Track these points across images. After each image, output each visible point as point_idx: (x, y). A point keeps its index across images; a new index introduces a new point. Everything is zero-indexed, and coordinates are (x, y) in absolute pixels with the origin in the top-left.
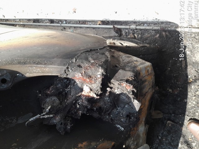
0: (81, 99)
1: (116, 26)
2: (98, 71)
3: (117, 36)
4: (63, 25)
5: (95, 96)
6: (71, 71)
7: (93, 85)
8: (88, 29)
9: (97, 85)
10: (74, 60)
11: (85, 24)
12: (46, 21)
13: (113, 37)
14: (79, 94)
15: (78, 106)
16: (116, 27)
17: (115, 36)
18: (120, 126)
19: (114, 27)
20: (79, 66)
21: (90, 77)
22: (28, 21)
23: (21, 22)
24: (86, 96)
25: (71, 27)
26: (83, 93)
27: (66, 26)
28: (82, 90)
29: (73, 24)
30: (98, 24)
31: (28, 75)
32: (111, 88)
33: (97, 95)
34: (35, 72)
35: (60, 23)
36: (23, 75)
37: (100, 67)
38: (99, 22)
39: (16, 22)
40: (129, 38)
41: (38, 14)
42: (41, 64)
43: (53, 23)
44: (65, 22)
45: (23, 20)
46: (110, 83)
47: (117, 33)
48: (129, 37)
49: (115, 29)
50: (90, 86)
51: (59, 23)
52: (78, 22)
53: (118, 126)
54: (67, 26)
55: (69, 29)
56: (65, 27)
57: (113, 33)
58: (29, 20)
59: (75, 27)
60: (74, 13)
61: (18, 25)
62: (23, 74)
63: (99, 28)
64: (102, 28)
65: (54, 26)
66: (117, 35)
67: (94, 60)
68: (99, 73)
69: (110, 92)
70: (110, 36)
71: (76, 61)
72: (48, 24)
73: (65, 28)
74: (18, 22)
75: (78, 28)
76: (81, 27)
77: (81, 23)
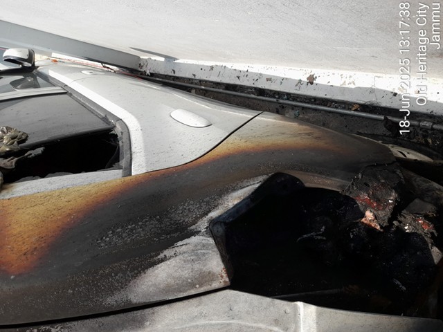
0: (358, 227)
1: (389, 118)
2: (390, 196)
3: (388, 136)
4: (281, 101)
5: (378, 227)
6: (355, 188)
7: (380, 212)
8: (331, 115)
9: (385, 214)
10: (360, 176)
11: (326, 105)
12: (249, 90)
13: (379, 135)
14: (358, 221)
15: (352, 236)
16: (390, 120)
17: (385, 135)
18: (399, 283)
19: (386, 118)
20: (366, 184)
21: (378, 201)
22: (214, 86)
23: (201, 85)
24: (366, 224)
25: (296, 106)
26: (363, 220)
27: (286, 104)
28: (363, 215)
29: (301, 102)
30: (354, 109)
31: (307, 185)
32: (400, 222)
33: (381, 227)
34: (316, 183)
35: (277, 97)
36: (302, 184)
37: (394, 191)
38: (356, 107)
39: (192, 83)
40: (413, 142)
41: (238, 77)
42: (324, 174)
43: (263, 96)
44: (286, 97)
45: (206, 81)
46: (401, 215)
47: (389, 130)
48: (415, 140)
49: (387, 123)
50: (375, 212)
51: (275, 98)
52: (313, 100)
53: (398, 282)
54: (288, 105)
55: (290, 110)
56: (285, 106)
57: (382, 130)
58: (218, 84)
59: (303, 108)
60: (309, 84)
61: (195, 88)
62: (303, 182)
63: (353, 116)
64: (359, 117)
65: (263, 100)
66: (388, 133)
67: (385, 179)
68: (392, 198)
69: (397, 227)
70: (373, 134)
71: (362, 177)
72: (253, 96)
73: (283, 107)
74: (196, 84)
75: (310, 111)
76: (316, 110)
77: (317, 102)
